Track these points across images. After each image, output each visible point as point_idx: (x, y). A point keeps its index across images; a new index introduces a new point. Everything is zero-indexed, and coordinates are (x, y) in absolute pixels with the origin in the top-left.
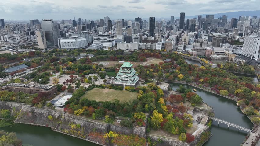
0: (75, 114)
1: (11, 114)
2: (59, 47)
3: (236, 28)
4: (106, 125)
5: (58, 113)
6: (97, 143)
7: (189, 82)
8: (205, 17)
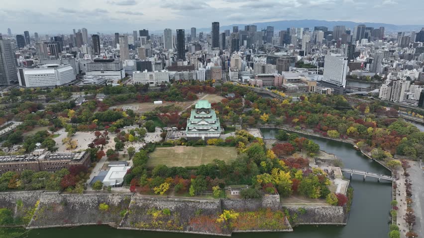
0: (156, 192)
1: (13, 215)
2: (20, 84)
3: (291, 45)
4: (217, 201)
5: (119, 197)
6: (208, 233)
7: (278, 124)
8: (244, 29)
